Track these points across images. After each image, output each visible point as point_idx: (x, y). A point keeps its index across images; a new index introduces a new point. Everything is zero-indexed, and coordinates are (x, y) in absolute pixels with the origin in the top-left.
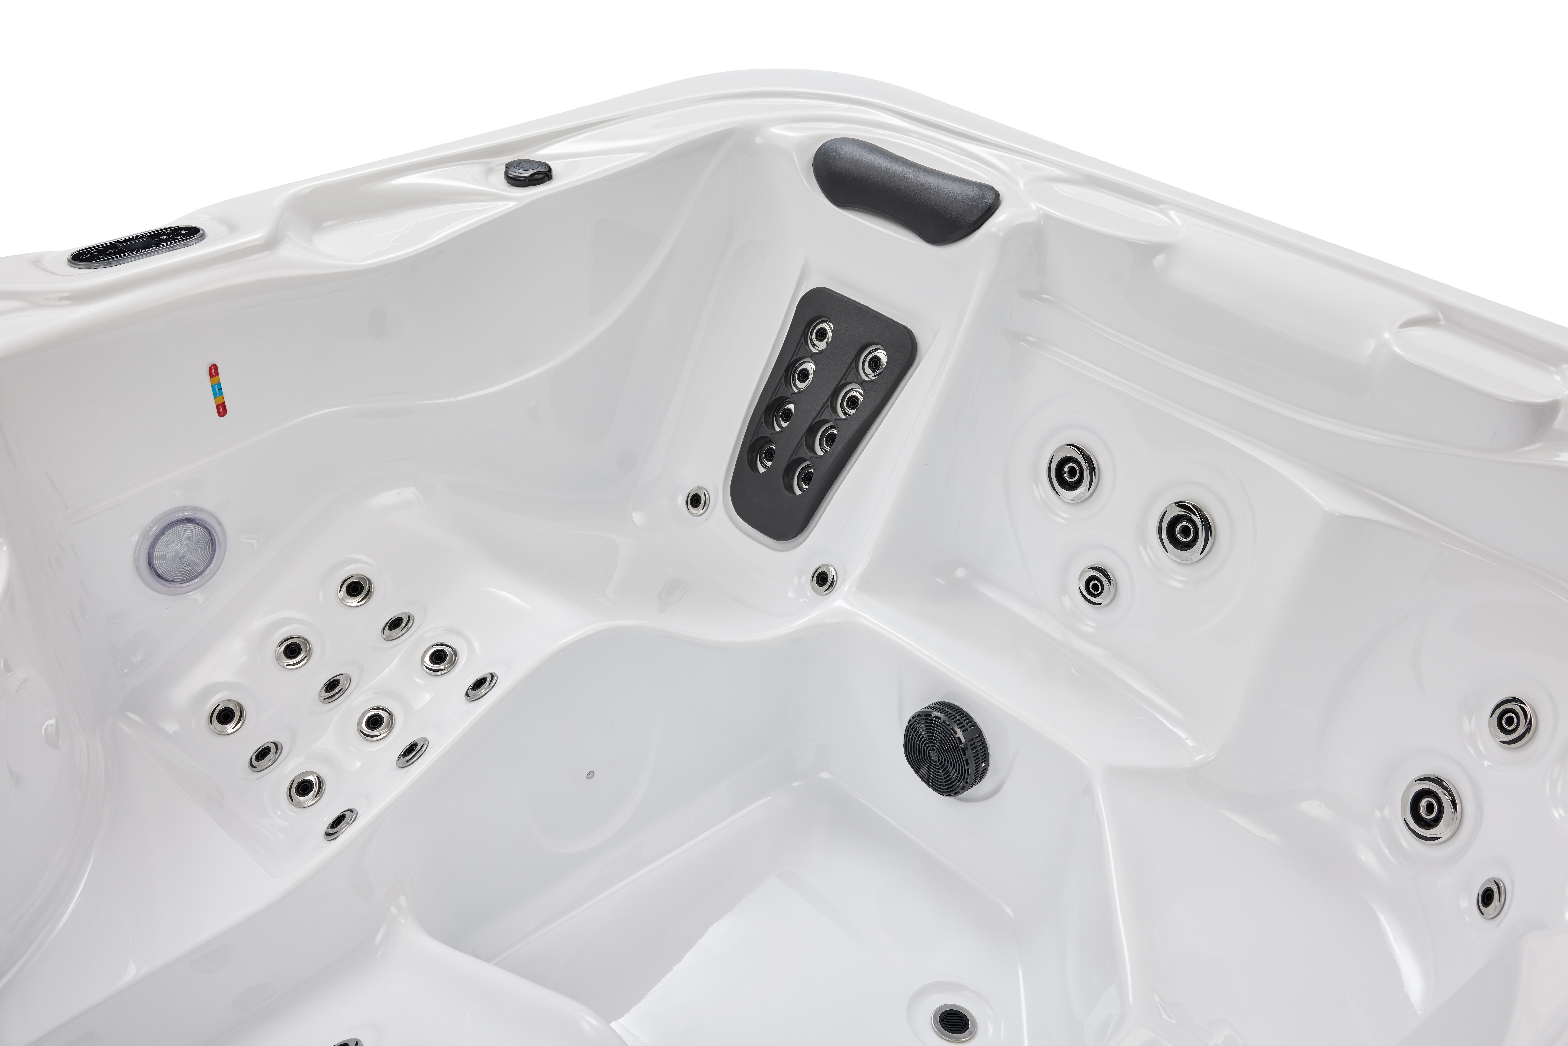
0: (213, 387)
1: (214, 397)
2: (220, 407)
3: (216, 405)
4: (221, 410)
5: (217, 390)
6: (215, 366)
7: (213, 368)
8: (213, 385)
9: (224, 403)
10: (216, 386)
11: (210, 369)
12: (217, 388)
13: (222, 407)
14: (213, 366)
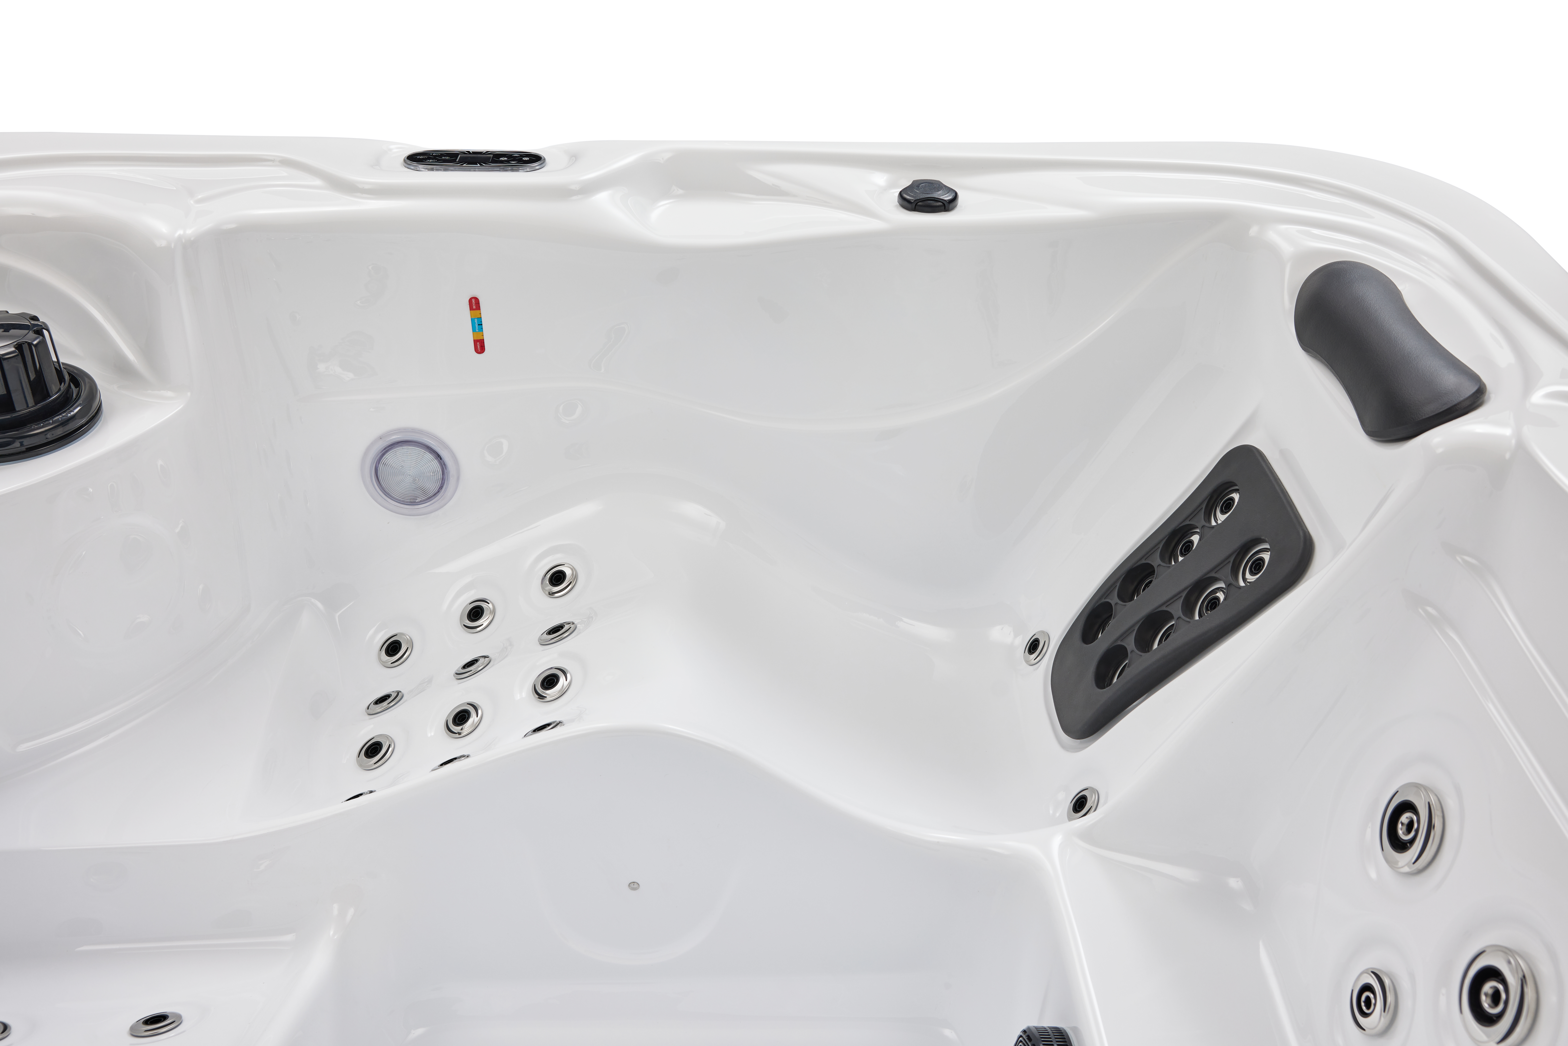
0: (472, 320)
1: (473, 331)
2: (478, 343)
3: (474, 340)
4: (479, 347)
5: (477, 324)
6: (477, 299)
7: (473, 301)
8: (472, 318)
9: (483, 339)
10: (476, 321)
11: (470, 300)
12: (476, 323)
13: (480, 344)
14: (473, 298)
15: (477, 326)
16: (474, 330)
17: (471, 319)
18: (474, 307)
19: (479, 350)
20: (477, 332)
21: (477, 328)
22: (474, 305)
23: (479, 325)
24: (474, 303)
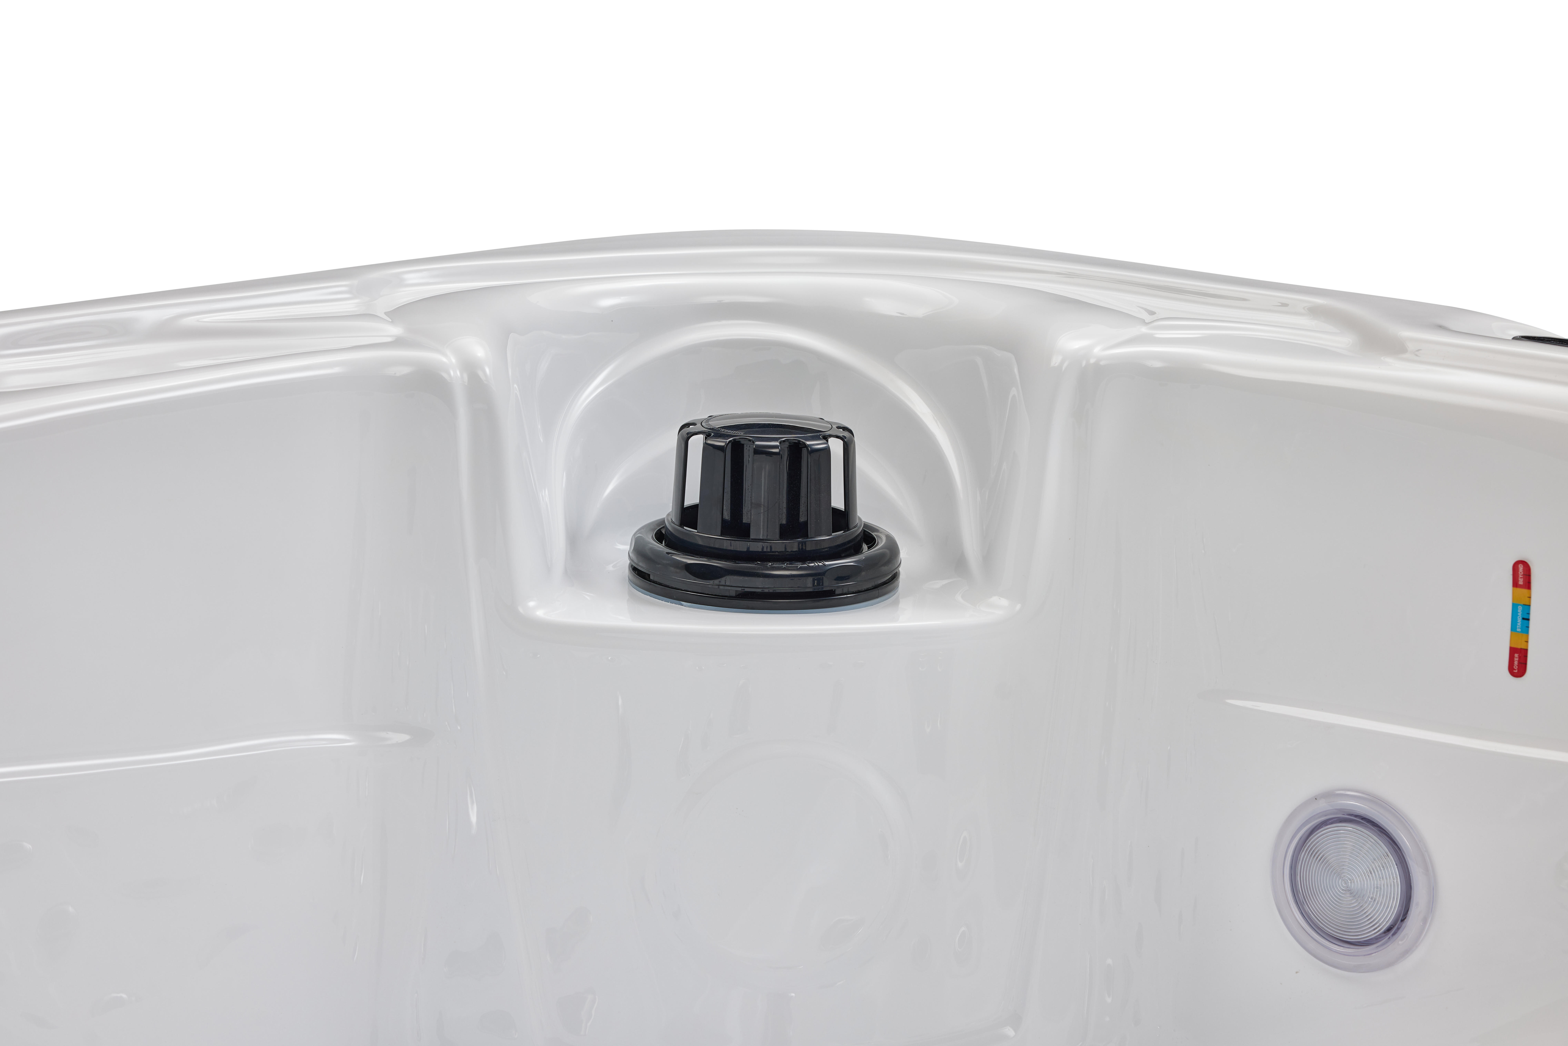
0: (1515, 606)
1: (1511, 630)
2: (1516, 655)
3: (1511, 649)
4: (1516, 663)
6: (1527, 566)
7: (1521, 568)
8: (1515, 603)
9: (1526, 650)
10: (1520, 609)
11: (1516, 566)
12: (1520, 614)
13: (1520, 657)
14: (1521, 563)
15: (1520, 620)
16: (1513, 628)
18: (1521, 582)
19: (1515, 670)
20: (1519, 632)
21: (1519, 624)
22: (1521, 576)
23: (1523, 619)
24: (1521, 573)
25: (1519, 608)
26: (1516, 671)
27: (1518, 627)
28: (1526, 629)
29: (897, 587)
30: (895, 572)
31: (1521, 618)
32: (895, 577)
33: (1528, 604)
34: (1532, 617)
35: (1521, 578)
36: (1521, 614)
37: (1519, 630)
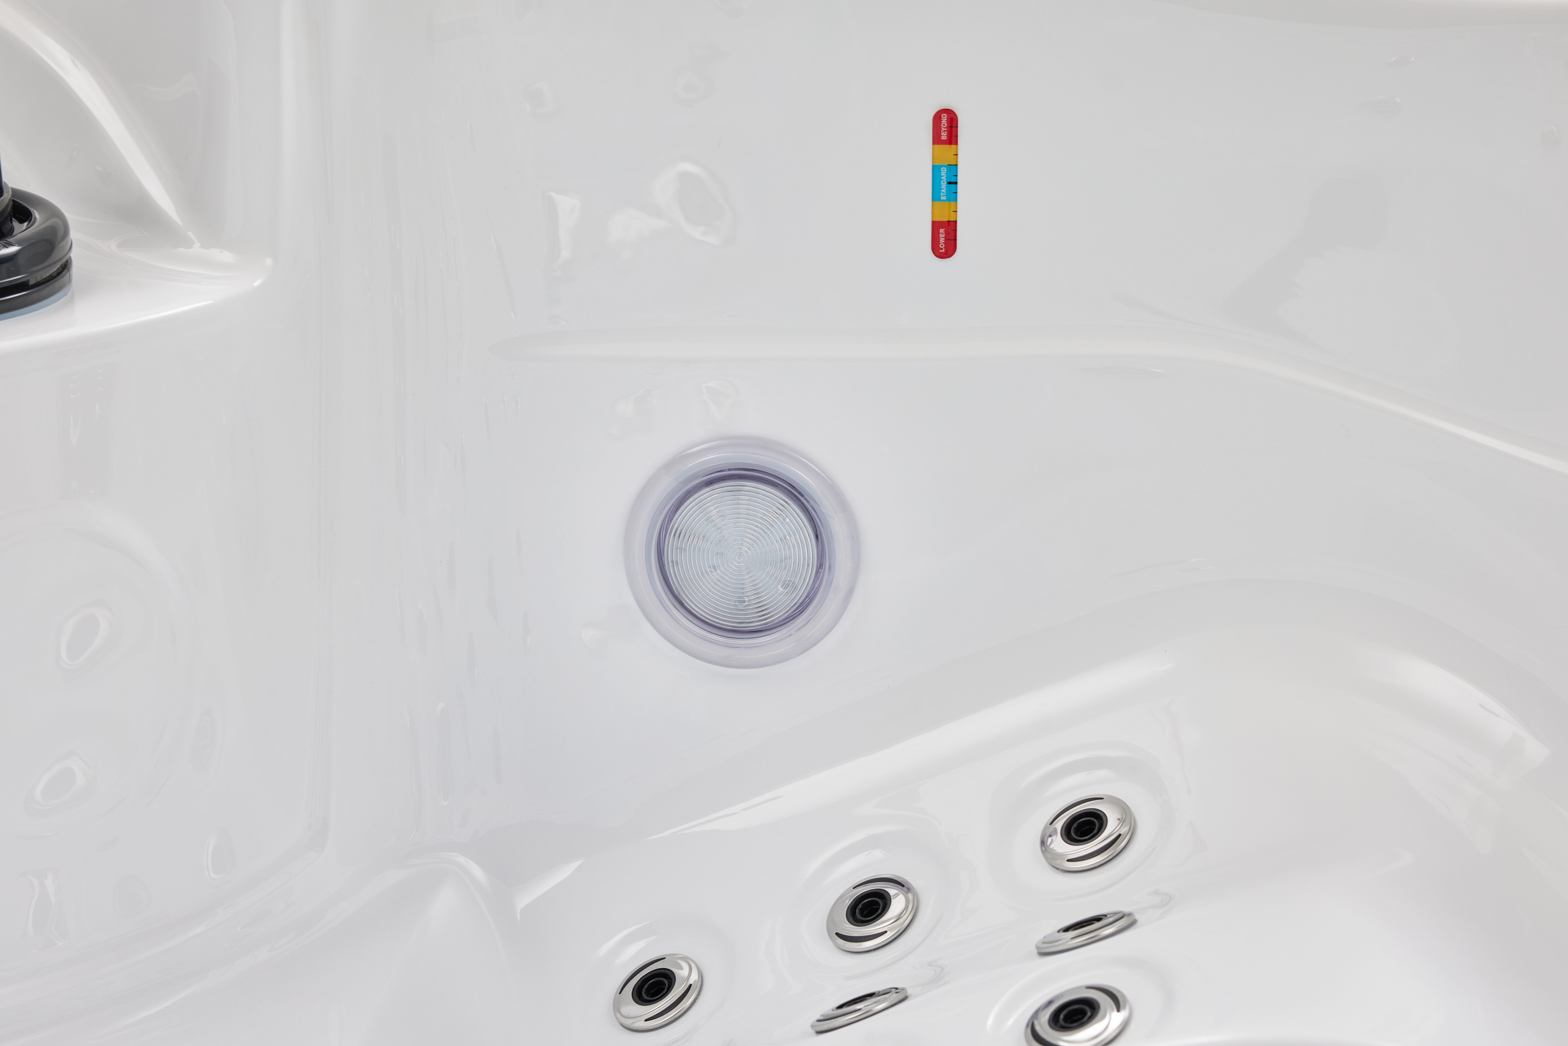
0: (936, 169)
1: (933, 200)
2: (942, 231)
3: (933, 223)
4: (942, 240)
6: (952, 117)
7: (944, 120)
8: (936, 164)
9: (956, 222)
10: (944, 172)
11: (937, 118)
12: (944, 178)
13: (947, 233)
14: (944, 113)
15: (944, 185)
16: (935, 197)
17: (933, 166)
18: (944, 136)
19: (942, 249)
20: (943, 200)
21: (944, 191)
22: (944, 129)
23: (949, 183)
24: (944, 125)
25: (942, 170)
26: (943, 251)
27: (942, 194)
28: (953, 196)
29: (70, 281)
30: (64, 260)
31: (946, 183)
32: (66, 267)
33: (956, 164)
34: (960, 180)
35: (945, 131)
36: (946, 178)
37: (943, 198)
